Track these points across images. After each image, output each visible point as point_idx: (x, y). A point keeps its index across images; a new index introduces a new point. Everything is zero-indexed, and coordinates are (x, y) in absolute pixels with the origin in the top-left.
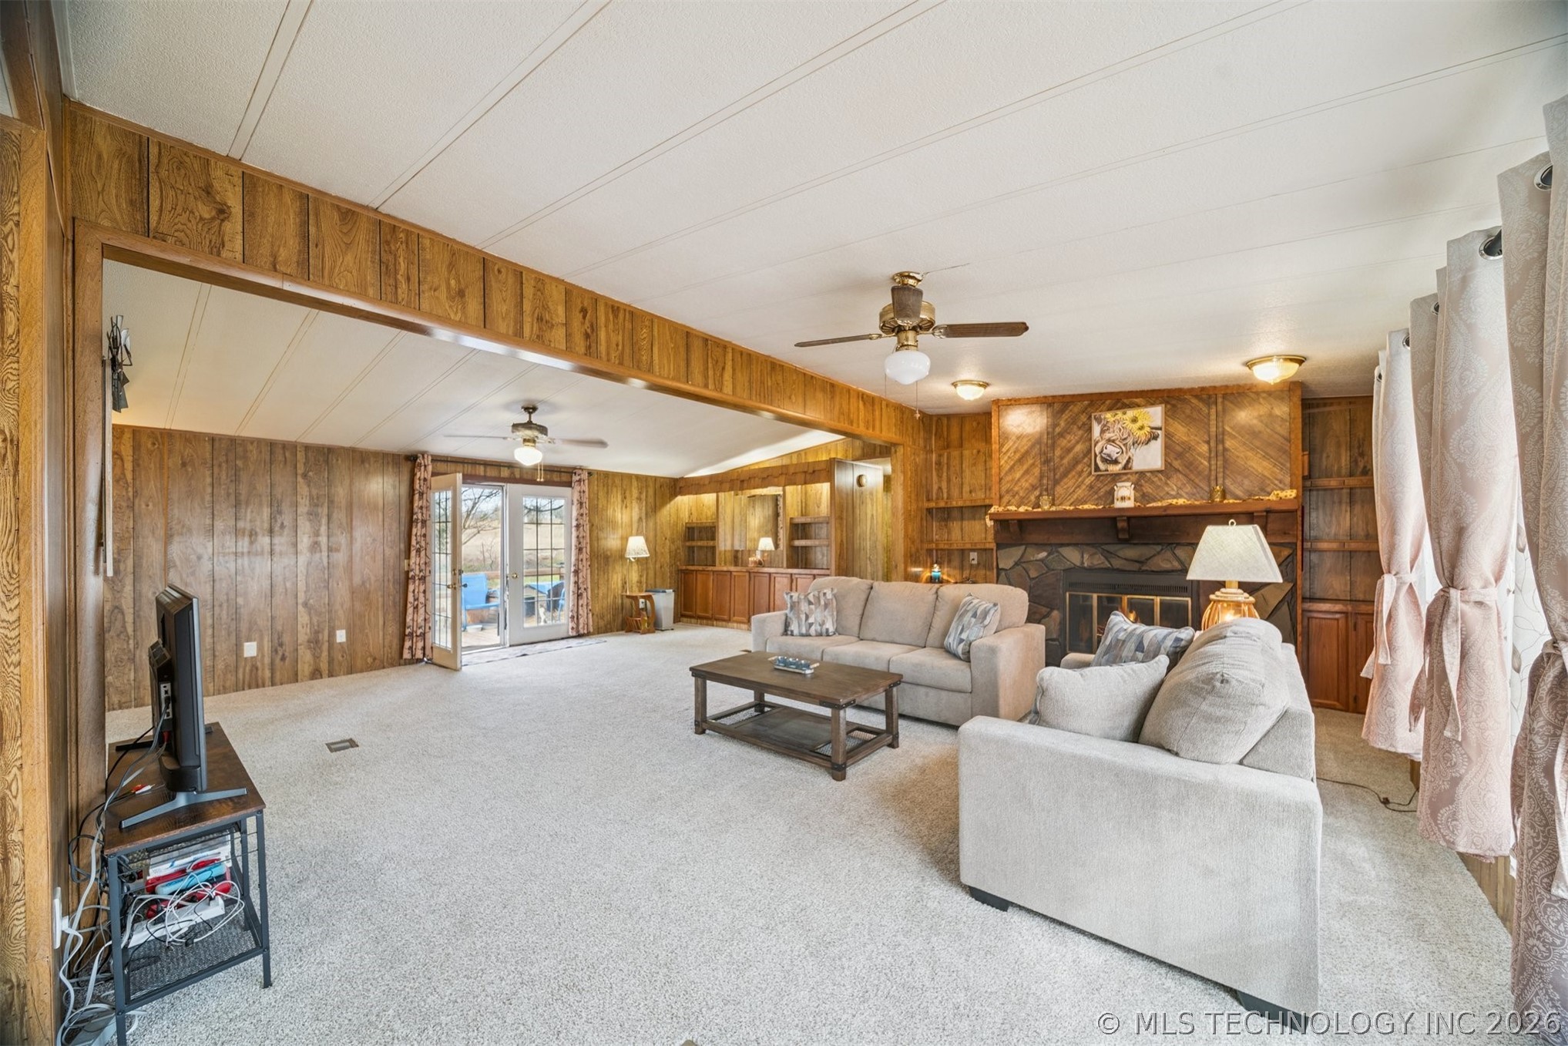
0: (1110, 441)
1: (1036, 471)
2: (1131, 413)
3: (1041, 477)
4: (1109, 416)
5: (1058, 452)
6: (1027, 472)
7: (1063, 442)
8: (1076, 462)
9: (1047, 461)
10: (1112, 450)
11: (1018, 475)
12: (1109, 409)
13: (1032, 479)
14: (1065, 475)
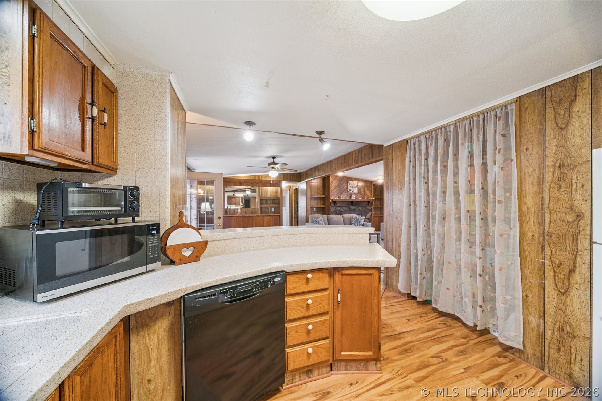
0: (350, 187)
1: (338, 191)
2: (353, 182)
3: (339, 192)
4: (350, 182)
5: (342, 187)
6: (336, 191)
7: (343, 185)
8: (345, 190)
9: (340, 189)
10: (350, 188)
11: (335, 191)
12: (350, 180)
13: (337, 193)
14: (343, 192)
